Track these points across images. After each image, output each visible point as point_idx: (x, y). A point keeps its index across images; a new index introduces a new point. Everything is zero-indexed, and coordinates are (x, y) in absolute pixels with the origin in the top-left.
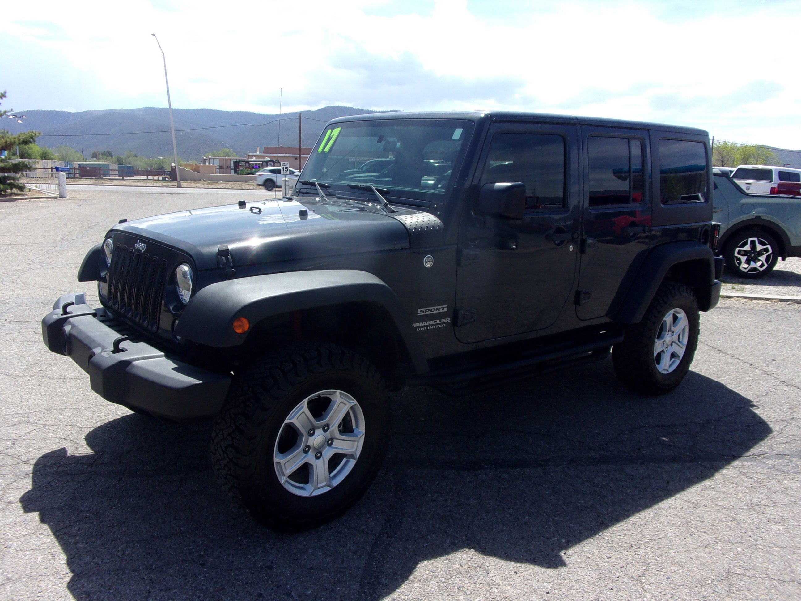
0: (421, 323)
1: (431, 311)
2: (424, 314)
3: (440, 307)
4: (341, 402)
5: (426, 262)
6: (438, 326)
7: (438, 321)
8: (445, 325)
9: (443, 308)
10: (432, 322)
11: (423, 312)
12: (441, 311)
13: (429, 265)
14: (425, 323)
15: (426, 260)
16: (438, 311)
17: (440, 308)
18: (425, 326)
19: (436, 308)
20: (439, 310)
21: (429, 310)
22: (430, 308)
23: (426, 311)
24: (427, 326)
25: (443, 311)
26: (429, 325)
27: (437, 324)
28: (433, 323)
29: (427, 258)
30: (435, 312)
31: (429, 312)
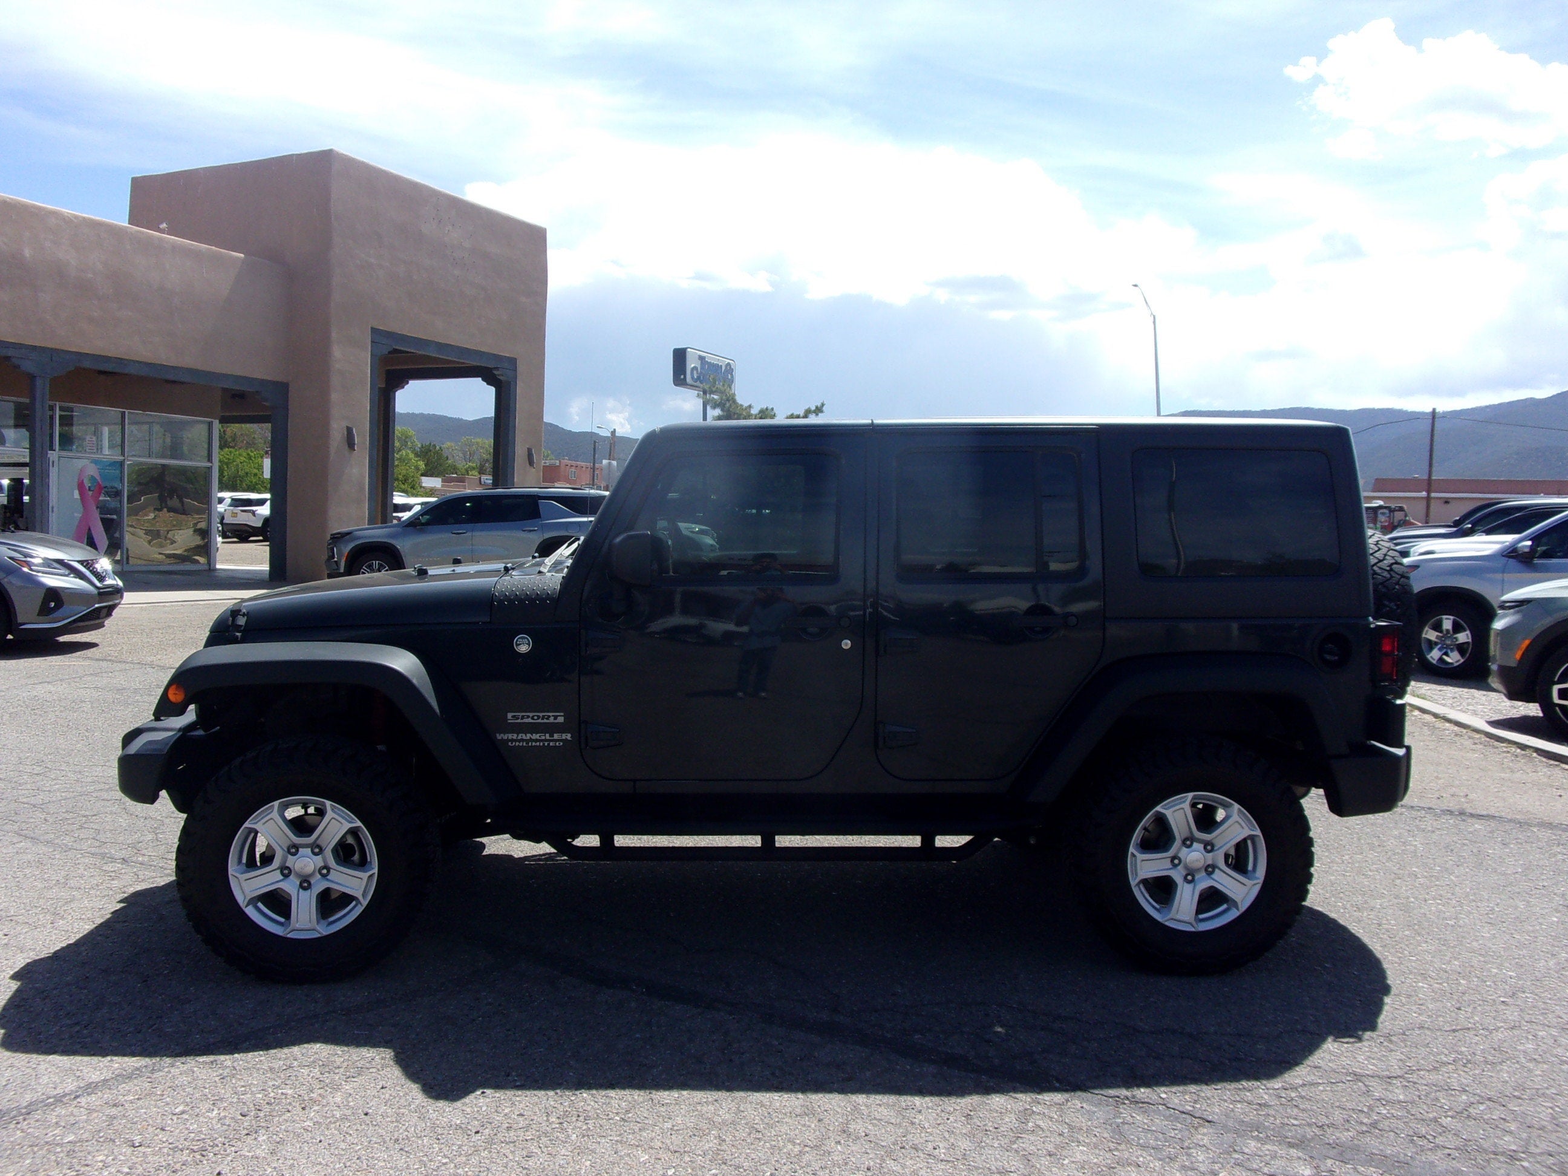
0: (515, 735)
1: (533, 718)
2: (519, 721)
3: (551, 714)
4: (333, 818)
5: (518, 645)
6: (549, 744)
7: (547, 735)
8: (561, 744)
9: (556, 717)
10: (535, 736)
11: (518, 719)
12: (552, 720)
13: (524, 648)
14: (521, 736)
15: (517, 641)
16: (545, 721)
17: (549, 716)
18: (522, 740)
19: (541, 714)
20: (547, 719)
21: (528, 717)
22: (531, 714)
23: (523, 718)
24: (527, 741)
25: (556, 721)
26: (531, 740)
27: (546, 740)
28: (538, 738)
29: (519, 638)
30: (540, 721)
31: (530, 720)
